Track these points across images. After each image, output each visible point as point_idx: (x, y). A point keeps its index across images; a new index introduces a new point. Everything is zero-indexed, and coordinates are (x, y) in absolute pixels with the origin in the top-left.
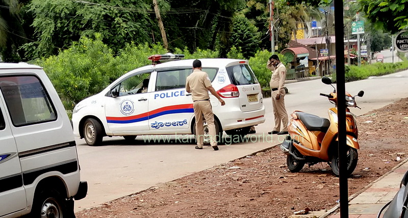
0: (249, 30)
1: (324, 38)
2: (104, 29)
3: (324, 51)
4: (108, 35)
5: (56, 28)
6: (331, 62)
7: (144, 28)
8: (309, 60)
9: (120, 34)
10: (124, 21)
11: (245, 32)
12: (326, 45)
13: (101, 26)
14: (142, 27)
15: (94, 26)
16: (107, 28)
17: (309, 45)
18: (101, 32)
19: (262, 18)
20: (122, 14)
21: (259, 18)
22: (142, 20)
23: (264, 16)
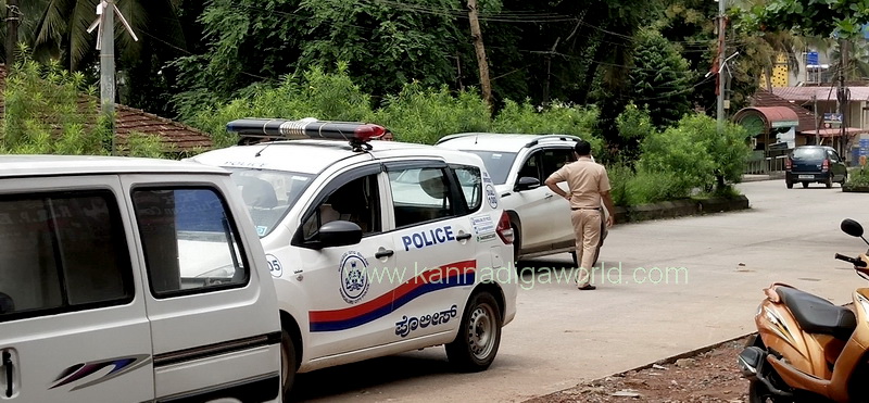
0: (668, 64)
1: (835, 90)
2: (354, 42)
3: (833, 117)
4: (363, 54)
5: (250, 31)
6: (847, 141)
7: (440, 46)
8: (797, 134)
9: (390, 54)
10: (399, 29)
11: (660, 68)
12: (838, 103)
13: (349, 36)
14: (438, 44)
15: (333, 34)
16: (361, 41)
17: (798, 102)
18: (348, 46)
19: (698, 41)
20: (396, 15)
21: (691, 41)
22: (439, 30)
23: (703, 37)
